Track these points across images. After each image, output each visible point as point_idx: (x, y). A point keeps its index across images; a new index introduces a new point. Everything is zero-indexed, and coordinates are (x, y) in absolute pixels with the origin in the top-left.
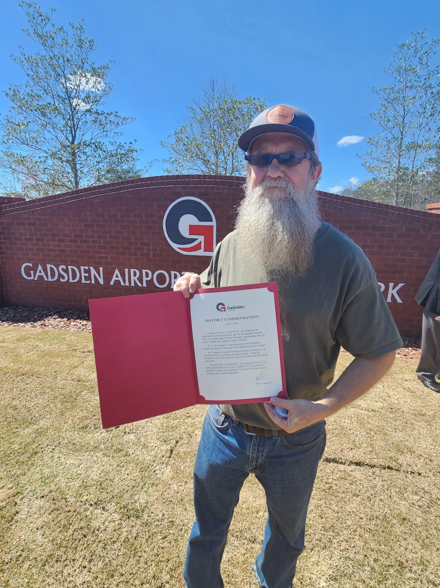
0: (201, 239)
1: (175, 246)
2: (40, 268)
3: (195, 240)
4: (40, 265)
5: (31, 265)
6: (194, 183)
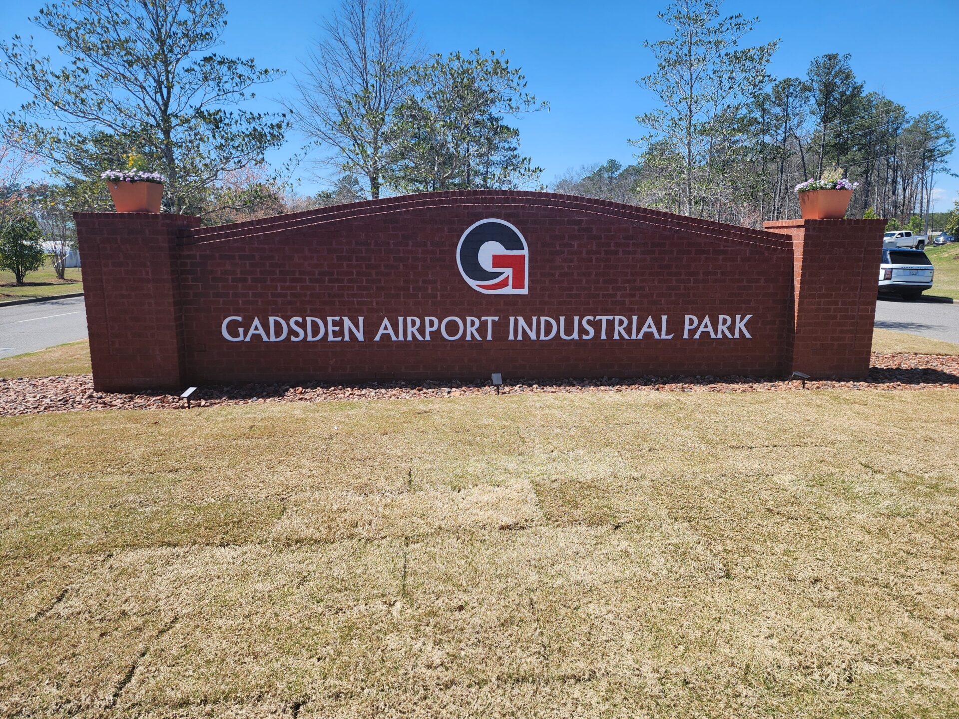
0: (508, 272)
1: (473, 283)
2: (256, 322)
3: (499, 274)
4: (256, 319)
5: (239, 319)
6: (499, 201)
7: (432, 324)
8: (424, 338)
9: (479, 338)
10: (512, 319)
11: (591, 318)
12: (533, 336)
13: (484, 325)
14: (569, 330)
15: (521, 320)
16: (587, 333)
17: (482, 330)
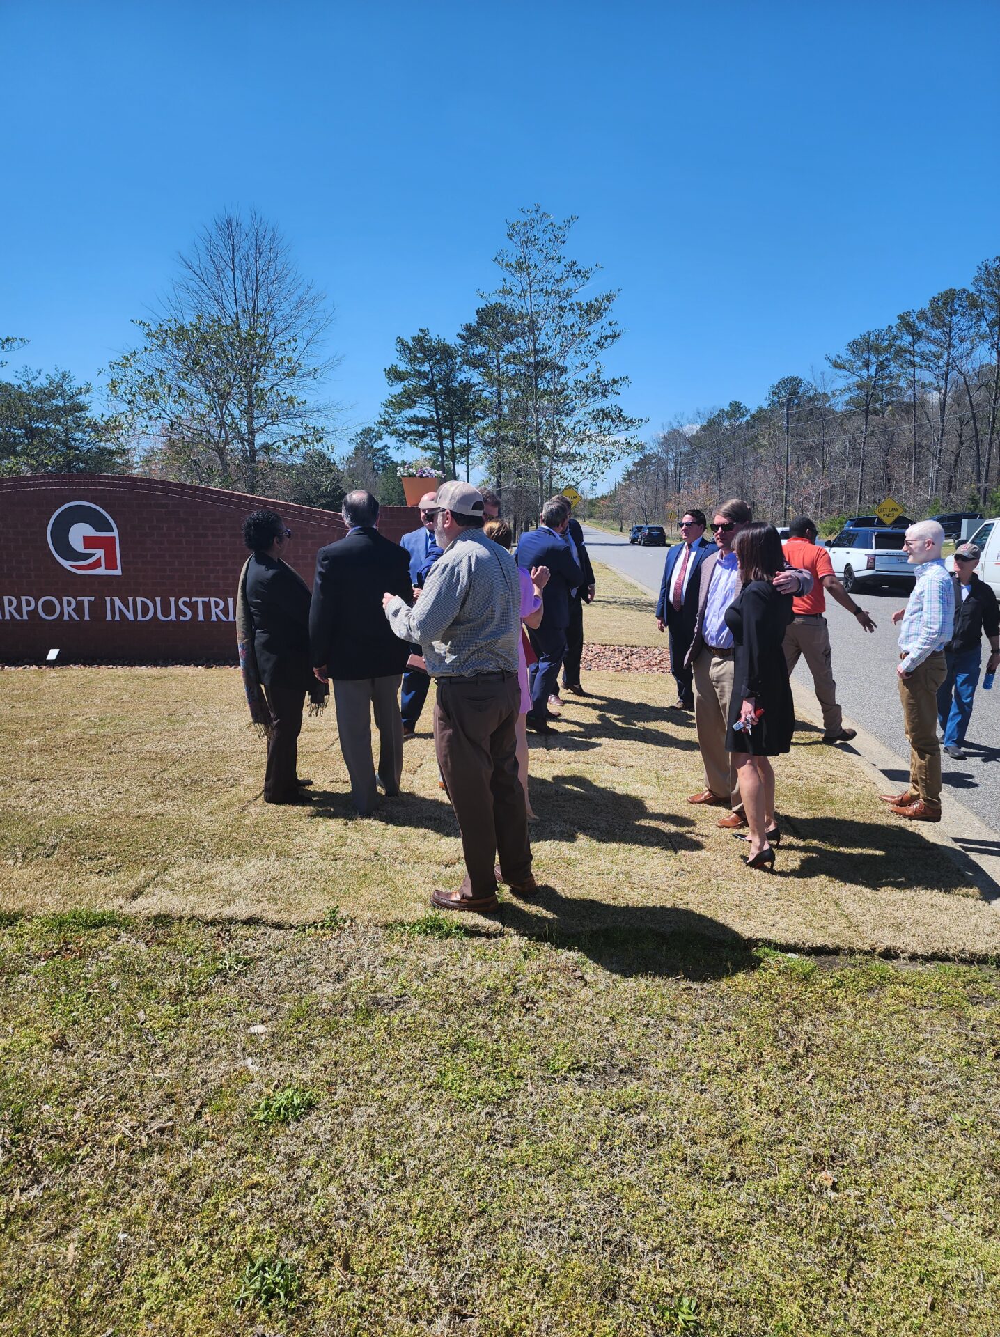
0: (100, 553)
1: (66, 564)
3: (91, 555)
6: (87, 484)
7: (28, 604)
8: (22, 616)
9: (77, 618)
10: (108, 599)
11: (187, 599)
12: (130, 616)
13: (80, 605)
14: (166, 612)
15: (117, 600)
16: (185, 615)
17: (79, 609)
